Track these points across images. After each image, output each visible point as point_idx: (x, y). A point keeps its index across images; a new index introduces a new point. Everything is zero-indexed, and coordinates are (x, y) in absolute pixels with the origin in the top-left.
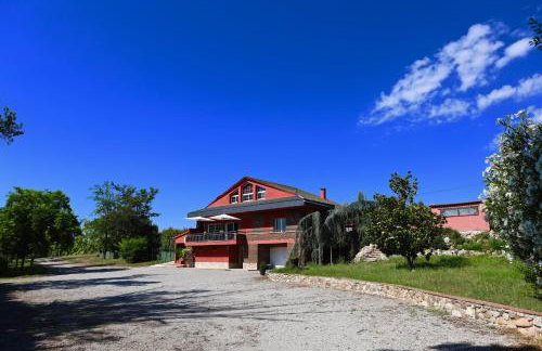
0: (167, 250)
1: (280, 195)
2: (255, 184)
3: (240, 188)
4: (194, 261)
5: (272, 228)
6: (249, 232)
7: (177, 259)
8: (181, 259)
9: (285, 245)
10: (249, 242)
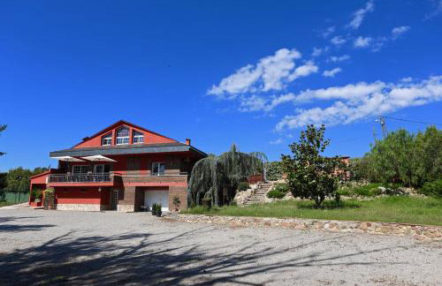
0: (14, 191)
1: (159, 140)
2: (131, 128)
3: (114, 131)
4: (56, 202)
5: (149, 171)
6: (126, 175)
7: (32, 200)
8: (37, 201)
9: (166, 188)
10: (125, 184)
